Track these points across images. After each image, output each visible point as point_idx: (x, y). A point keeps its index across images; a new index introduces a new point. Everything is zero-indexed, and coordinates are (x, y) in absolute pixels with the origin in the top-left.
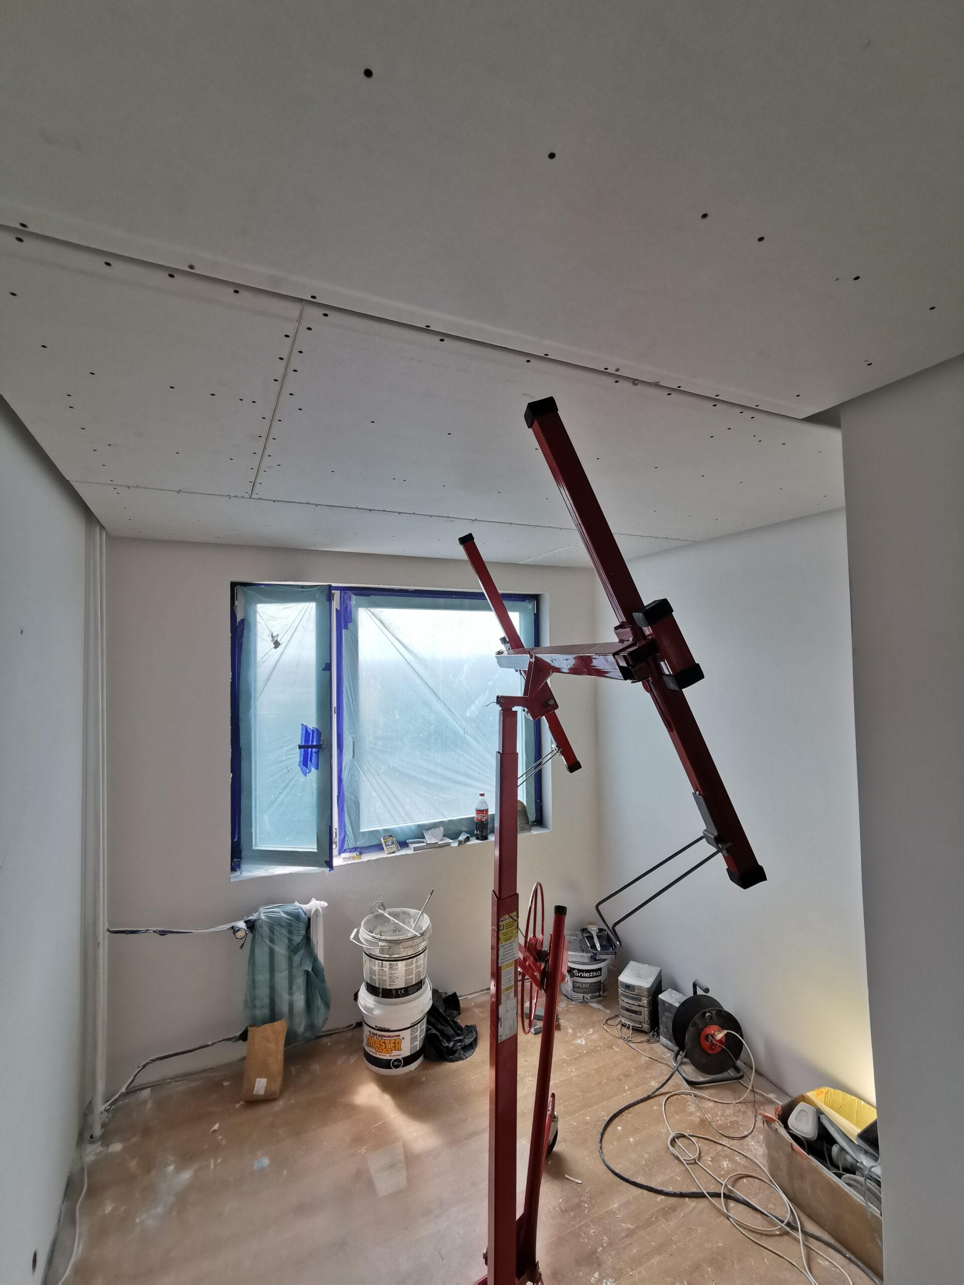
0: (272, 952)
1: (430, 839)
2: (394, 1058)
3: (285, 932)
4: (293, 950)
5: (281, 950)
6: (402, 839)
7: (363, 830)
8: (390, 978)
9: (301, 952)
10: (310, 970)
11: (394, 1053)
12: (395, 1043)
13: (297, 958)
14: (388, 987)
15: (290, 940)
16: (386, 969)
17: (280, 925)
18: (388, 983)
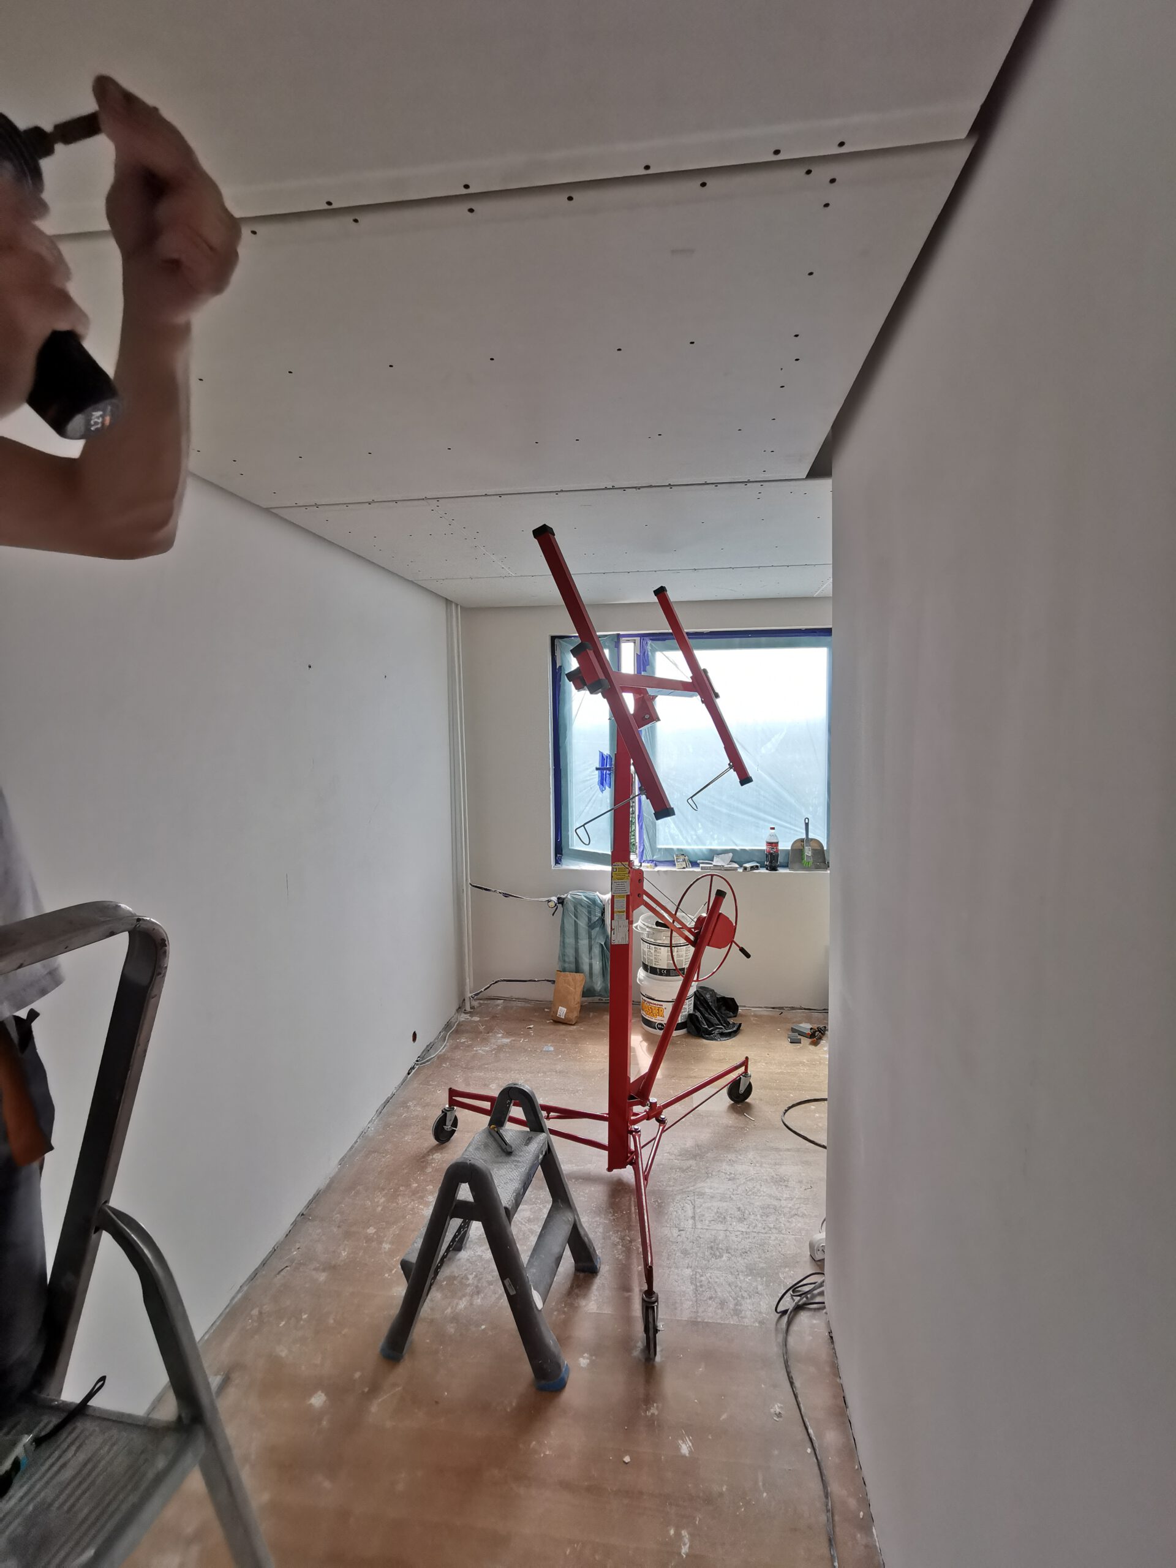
0: (576, 924)
1: (717, 861)
2: (659, 1022)
3: (585, 911)
4: (591, 926)
5: (583, 924)
6: (693, 859)
7: (659, 846)
8: (655, 959)
9: (598, 929)
10: (603, 943)
11: (658, 1018)
12: (658, 1010)
13: (594, 932)
14: (654, 966)
15: (590, 919)
16: (653, 951)
17: (582, 905)
18: (654, 963)
